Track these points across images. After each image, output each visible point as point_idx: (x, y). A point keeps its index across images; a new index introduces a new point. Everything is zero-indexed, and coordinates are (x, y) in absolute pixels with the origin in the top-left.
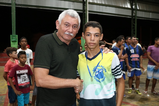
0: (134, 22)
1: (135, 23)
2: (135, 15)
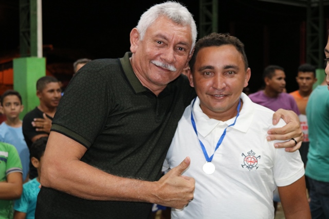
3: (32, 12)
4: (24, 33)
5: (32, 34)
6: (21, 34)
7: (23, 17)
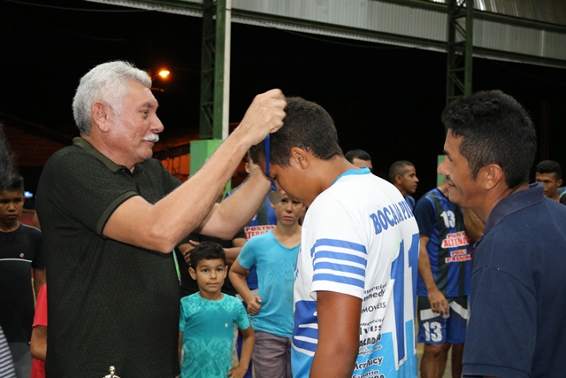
0: (461, 76)
1: (463, 81)
2: (463, 39)
3: (216, 80)
4: (205, 107)
5: (216, 110)
6: (202, 109)
7: (205, 86)
